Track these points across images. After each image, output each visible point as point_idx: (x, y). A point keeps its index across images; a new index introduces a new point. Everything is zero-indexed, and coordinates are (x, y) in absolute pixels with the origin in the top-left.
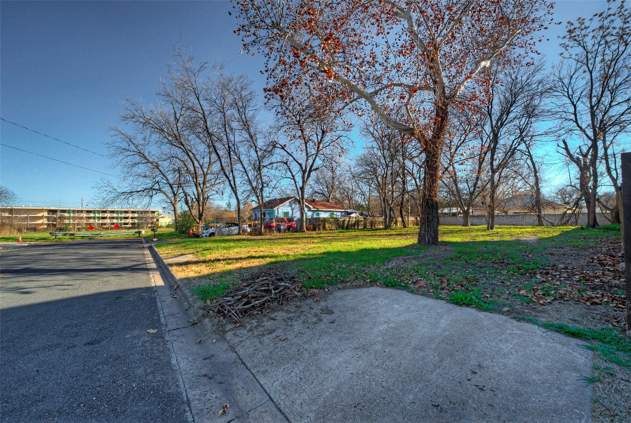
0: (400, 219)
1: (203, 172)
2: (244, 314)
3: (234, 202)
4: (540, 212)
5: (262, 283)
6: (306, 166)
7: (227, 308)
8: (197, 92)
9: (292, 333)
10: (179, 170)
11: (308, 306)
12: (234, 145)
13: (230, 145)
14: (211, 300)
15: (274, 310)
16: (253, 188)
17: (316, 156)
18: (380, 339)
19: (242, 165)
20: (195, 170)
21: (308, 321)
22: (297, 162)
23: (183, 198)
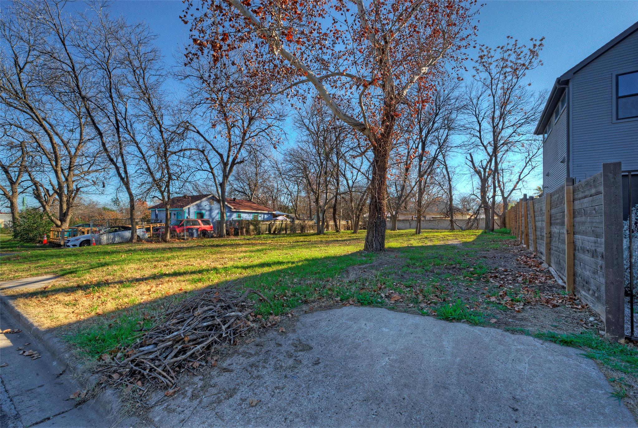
0: (331, 223)
1: (69, 152)
2: (177, 369)
3: (124, 198)
4: (452, 217)
5: (204, 316)
6: (228, 157)
7: (148, 364)
8: (60, 31)
9: (265, 391)
10: (22, 146)
11: (274, 341)
12: (125, 119)
13: (119, 118)
14: (113, 353)
15: (224, 356)
16: (154, 180)
17: (241, 146)
18: (389, 379)
19: (139, 148)
20: (54, 148)
21: (281, 367)
22: (217, 152)
23: (30, 189)
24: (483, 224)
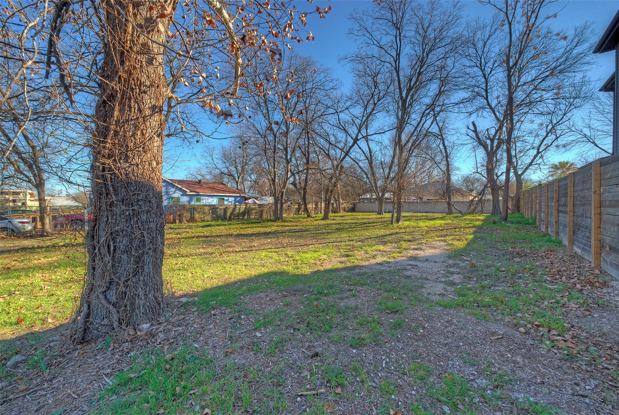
4: (450, 199)
24: (489, 207)
